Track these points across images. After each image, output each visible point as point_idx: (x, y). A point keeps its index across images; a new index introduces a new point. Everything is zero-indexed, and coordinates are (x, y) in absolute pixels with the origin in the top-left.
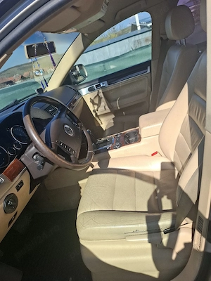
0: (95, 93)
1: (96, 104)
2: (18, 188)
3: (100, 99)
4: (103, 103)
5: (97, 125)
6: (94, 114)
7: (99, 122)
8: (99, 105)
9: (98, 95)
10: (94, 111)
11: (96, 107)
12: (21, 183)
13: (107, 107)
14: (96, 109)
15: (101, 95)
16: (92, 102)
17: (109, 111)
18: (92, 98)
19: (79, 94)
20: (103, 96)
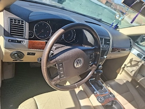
0: (139, 59)
1: (131, 63)
2: (29, 54)
3: (136, 65)
4: (135, 68)
5: (117, 71)
6: (123, 66)
7: (121, 72)
8: (132, 66)
9: (139, 62)
10: (125, 65)
11: (129, 65)
12: (34, 54)
13: (133, 72)
14: (127, 65)
15: (140, 64)
16: (131, 61)
17: (132, 76)
18: (133, 60)
19: (130, 50)
20: (140, 66)
